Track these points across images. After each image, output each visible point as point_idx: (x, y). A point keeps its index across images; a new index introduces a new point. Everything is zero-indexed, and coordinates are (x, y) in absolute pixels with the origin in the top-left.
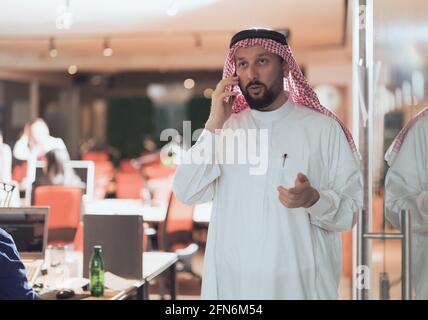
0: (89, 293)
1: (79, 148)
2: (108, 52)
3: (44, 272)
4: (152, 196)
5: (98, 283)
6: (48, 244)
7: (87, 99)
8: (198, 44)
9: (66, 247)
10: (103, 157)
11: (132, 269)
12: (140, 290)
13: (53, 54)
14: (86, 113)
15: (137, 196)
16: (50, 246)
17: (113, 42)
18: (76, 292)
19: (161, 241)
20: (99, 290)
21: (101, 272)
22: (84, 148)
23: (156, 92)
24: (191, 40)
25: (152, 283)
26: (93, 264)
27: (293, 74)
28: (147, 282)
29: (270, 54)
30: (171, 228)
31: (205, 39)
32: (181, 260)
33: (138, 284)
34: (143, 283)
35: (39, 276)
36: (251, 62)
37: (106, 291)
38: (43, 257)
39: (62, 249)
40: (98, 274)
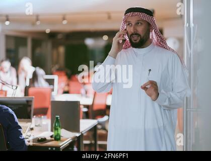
0: (53, 139)
1: (51, 69)
2: (65, 22)
3: (32, 129)
4: (86, 93)
5: (58, 134)
6: (34, 115)
7: (55, 46)
8: (109, 18)
9: (42, 117)
10: (63, 74)
11: (74, 127)
12: (79, 138)
13: (38, 23)
14: (55, 52)
15: (78, 93)
16: (35, 116)
17: (67, 17)
18: (47, 139)
19: (90, 114)
20: (58, 137)
21: (59, 129)
22: (54, 69)
23: (89, 42)
24: (106, 16)
25: (85, 134)
26: (55, 125)
27: (155, 31)
28: (82, 134)
29: (143, 20)
30: (95, 108)
31: (113, 15)
32: (99, 123)
33: (78, 135)
34: (80, 134)
35: (29, 131)
36: (133, 24)
37: (61, 138)
38: (31, 122)
39: (41, 117)
40: (57, 130)
